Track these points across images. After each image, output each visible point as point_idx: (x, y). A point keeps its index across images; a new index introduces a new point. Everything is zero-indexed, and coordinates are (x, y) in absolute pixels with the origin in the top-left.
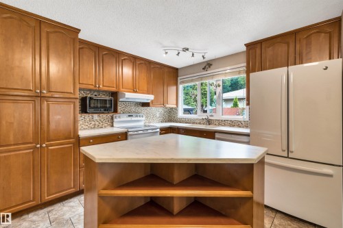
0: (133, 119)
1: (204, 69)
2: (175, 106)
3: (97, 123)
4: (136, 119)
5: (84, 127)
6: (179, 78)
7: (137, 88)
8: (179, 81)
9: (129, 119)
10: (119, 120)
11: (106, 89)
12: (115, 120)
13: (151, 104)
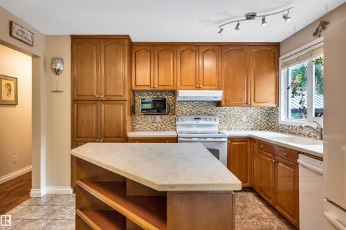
0: (201, 122)
1: (315, 34)
2: (273, 105)
3: (160, 125)
4: (205, 122)
5: (148, 129)
6: (281, 58)
7: (201, 82)
8: (281, 63)
9: (195, 122)
10: (182, 123)
11: (161, 88)
12: (177, 123)
13: (223, 103)
